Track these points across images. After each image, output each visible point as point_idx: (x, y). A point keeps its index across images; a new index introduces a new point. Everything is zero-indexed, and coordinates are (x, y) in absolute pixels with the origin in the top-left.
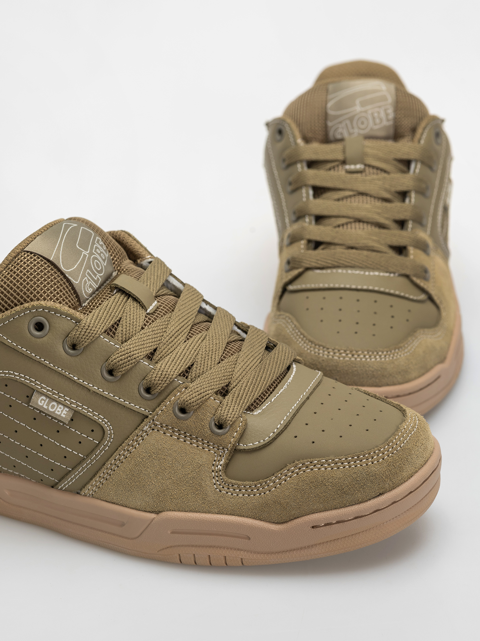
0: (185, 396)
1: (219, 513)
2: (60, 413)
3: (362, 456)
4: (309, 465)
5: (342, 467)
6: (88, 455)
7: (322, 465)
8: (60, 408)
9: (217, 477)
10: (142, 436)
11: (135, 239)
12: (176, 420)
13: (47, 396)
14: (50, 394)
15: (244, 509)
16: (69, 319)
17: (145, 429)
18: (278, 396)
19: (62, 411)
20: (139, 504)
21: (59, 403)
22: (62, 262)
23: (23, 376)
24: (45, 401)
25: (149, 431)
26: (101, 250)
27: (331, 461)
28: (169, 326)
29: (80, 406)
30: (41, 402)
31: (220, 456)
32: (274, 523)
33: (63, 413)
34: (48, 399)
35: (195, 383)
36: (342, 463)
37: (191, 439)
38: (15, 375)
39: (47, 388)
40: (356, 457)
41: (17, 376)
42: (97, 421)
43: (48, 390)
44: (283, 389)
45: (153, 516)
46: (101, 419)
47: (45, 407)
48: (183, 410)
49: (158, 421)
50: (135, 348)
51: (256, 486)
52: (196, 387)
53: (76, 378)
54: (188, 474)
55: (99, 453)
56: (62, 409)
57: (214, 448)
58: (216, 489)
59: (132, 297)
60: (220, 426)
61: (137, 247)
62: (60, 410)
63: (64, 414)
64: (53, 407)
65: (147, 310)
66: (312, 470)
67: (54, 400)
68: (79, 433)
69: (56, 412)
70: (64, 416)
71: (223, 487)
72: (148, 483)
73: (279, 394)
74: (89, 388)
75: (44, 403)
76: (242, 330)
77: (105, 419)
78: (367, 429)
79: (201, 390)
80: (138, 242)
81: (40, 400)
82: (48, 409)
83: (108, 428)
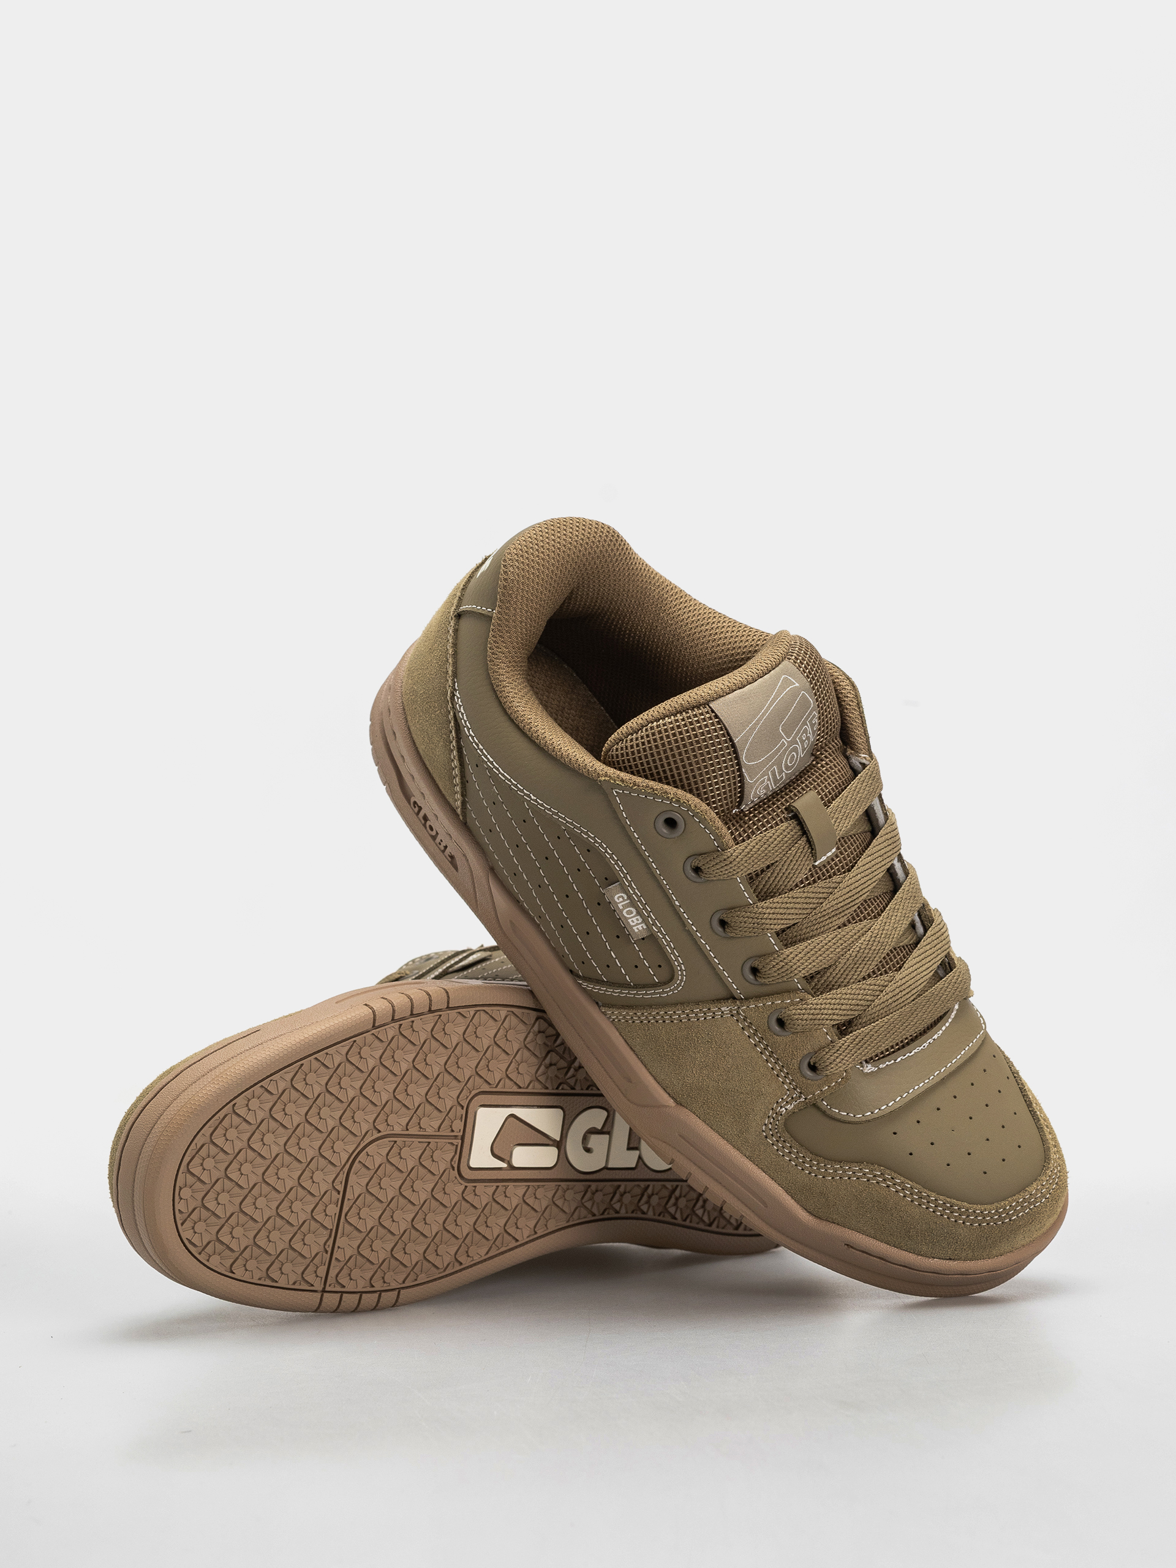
0: (794, 1011)
1: (749, 1158)
2: (633, 924)
3: (956, 1208)
4: (889, 1179)
5: (924, 1207)
6: (637, 987)
7: (903, 1189)
8: (637, 920)
9: (774, 1119)
10: (714, 1013)
11: (862, 718)
12: (766, 1027)
13: (629, 897)
14: (636, 898)
15: (781, 1175)
16: (712, 838)
17: (723, 1009)
18: (908, 1056)
19: (637, 924)
20: (663, 1077)
21: (639, 913)
22: (748, 750)
23: (616, 858)
24: (624, 900)
25: (727, 1014)
26: (810, 733)
27: (917, 1191)
28: (831, 897)
29: (662, 934)
30: (618, 898)
31: (792, 1098)
32: (806, 1209)
33: (637, 927)
34: (629, 901)
35: (815, 1001)
36: (928, 1202)
37: (770, 1056)
38: (606, 852)
39: (637, 891)
40: (949, 1205)
41: (608, 853)
42: (672, 962)
43: (635, 893)
44: (920, 1048)
45: (671, 1102)
46: (678, 962)
47: (620, 906)
48: (781, 1023)
49: (744, 1011)
50: (771, 916)
51: (811, 1161)
52: (813, 1007)
53: (677, 903)
54: (742, 1093)
55: (650, 994)
56: (638, 922)
57: (790, 1083)
58: (763, 1131)
59: (807, 837)
60: (813, 1068)
61: (859, 731)
62: (636, 922)
63: (638, 929)
64: (630, 912)
65: (815, 862)
66: (888, 1186)
67: (637, 908)
68: (642, 957)
69: (630, 920)
70: (636, 931)
71: (772, 1135)
72: (688, 1067)
73: (912, 1054)
74: (686, 923)
75: (622, 902)
76: (922, 922)
77: (682, 966)
78: (985, 1170)
79: (818, 1014)
80: (863, 722)
81: (618, 895)
82: (621, 911)
83: (681, 976)
